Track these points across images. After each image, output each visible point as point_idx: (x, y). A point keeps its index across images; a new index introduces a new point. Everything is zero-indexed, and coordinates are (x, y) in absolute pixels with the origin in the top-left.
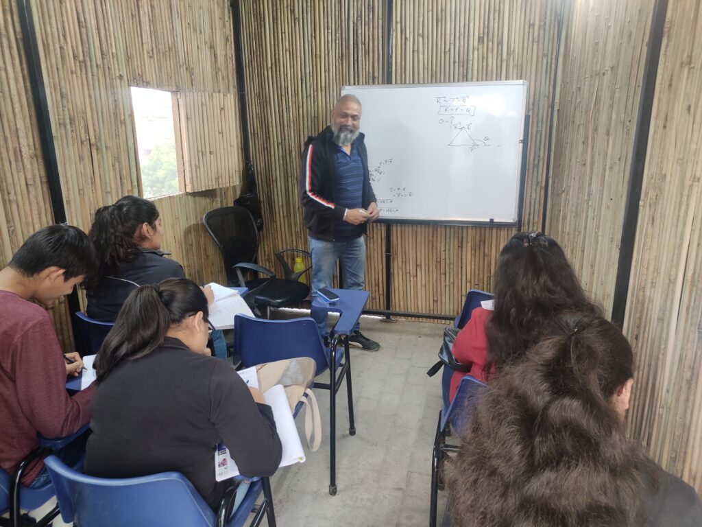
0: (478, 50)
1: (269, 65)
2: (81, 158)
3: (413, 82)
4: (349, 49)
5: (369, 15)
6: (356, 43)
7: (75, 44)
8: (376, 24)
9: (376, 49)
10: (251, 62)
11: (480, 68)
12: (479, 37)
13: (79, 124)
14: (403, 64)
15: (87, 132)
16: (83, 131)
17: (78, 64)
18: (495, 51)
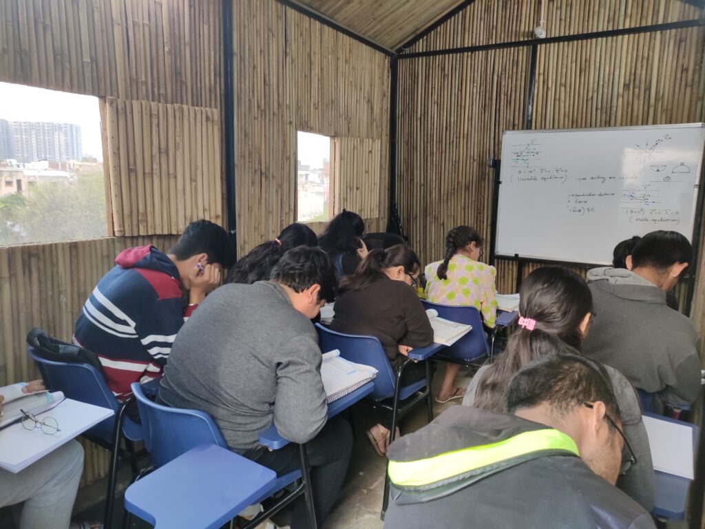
0: (623, 97)
1: (419, 116)
2: (253, 183)
3: (553, 128)
4: (492, 100)
5: (512, 69)
6: (498, 94)
7: (259, 97)
8: (519, 77)
9: (518, 99)
10: (403, 114)
11: (625, 114)
12: (625, 85)
13: (255, 156)
14: (544, 111)
15: (260, 163)
16: (257, 163)
17: (260, 112)
18: (642, 97)
